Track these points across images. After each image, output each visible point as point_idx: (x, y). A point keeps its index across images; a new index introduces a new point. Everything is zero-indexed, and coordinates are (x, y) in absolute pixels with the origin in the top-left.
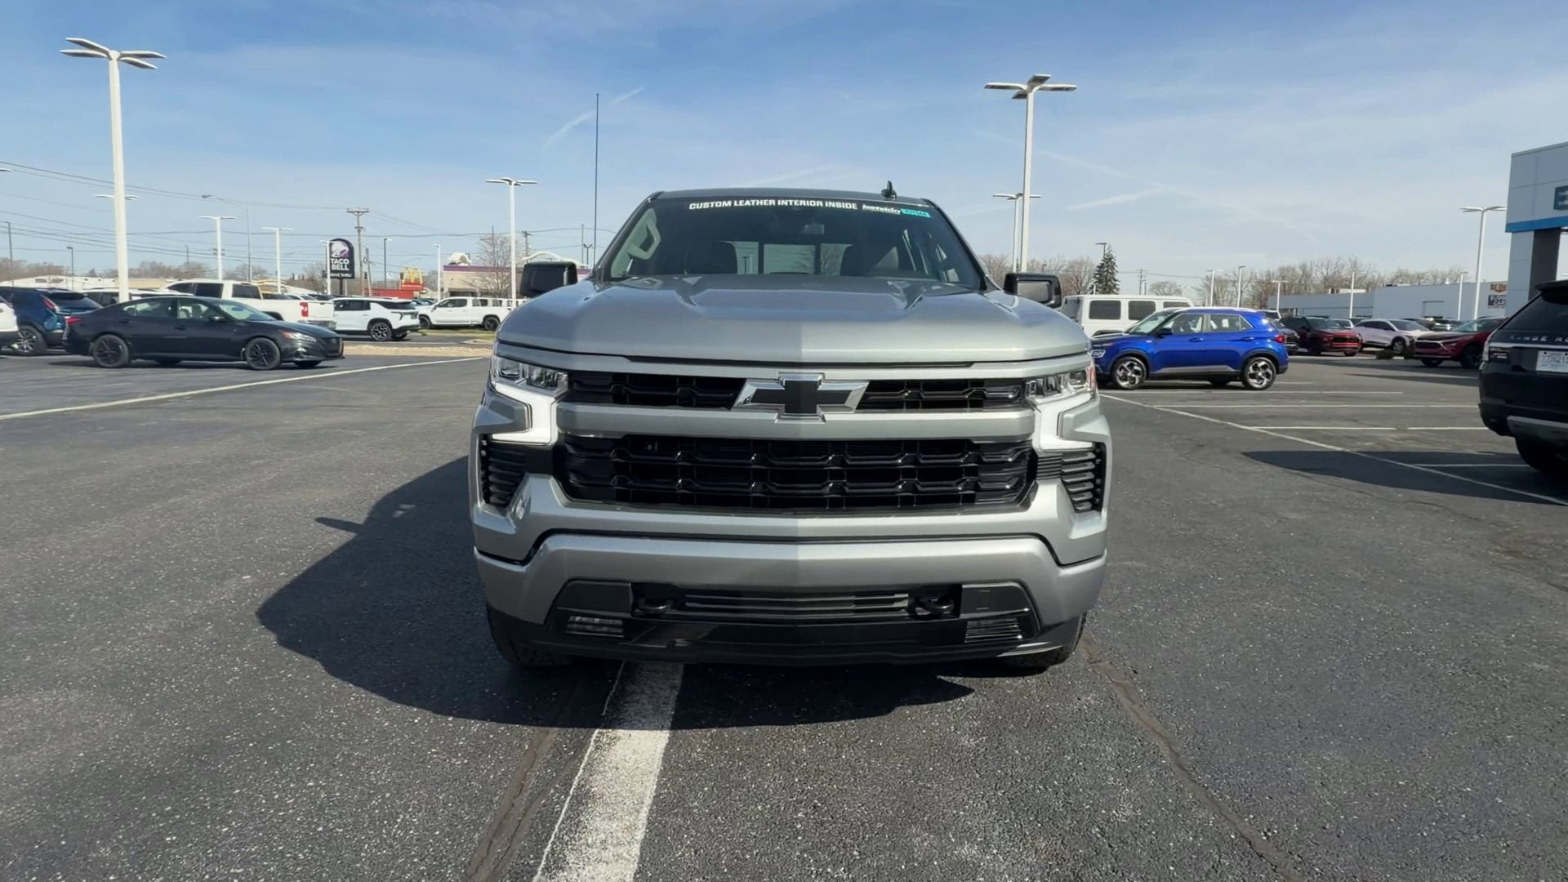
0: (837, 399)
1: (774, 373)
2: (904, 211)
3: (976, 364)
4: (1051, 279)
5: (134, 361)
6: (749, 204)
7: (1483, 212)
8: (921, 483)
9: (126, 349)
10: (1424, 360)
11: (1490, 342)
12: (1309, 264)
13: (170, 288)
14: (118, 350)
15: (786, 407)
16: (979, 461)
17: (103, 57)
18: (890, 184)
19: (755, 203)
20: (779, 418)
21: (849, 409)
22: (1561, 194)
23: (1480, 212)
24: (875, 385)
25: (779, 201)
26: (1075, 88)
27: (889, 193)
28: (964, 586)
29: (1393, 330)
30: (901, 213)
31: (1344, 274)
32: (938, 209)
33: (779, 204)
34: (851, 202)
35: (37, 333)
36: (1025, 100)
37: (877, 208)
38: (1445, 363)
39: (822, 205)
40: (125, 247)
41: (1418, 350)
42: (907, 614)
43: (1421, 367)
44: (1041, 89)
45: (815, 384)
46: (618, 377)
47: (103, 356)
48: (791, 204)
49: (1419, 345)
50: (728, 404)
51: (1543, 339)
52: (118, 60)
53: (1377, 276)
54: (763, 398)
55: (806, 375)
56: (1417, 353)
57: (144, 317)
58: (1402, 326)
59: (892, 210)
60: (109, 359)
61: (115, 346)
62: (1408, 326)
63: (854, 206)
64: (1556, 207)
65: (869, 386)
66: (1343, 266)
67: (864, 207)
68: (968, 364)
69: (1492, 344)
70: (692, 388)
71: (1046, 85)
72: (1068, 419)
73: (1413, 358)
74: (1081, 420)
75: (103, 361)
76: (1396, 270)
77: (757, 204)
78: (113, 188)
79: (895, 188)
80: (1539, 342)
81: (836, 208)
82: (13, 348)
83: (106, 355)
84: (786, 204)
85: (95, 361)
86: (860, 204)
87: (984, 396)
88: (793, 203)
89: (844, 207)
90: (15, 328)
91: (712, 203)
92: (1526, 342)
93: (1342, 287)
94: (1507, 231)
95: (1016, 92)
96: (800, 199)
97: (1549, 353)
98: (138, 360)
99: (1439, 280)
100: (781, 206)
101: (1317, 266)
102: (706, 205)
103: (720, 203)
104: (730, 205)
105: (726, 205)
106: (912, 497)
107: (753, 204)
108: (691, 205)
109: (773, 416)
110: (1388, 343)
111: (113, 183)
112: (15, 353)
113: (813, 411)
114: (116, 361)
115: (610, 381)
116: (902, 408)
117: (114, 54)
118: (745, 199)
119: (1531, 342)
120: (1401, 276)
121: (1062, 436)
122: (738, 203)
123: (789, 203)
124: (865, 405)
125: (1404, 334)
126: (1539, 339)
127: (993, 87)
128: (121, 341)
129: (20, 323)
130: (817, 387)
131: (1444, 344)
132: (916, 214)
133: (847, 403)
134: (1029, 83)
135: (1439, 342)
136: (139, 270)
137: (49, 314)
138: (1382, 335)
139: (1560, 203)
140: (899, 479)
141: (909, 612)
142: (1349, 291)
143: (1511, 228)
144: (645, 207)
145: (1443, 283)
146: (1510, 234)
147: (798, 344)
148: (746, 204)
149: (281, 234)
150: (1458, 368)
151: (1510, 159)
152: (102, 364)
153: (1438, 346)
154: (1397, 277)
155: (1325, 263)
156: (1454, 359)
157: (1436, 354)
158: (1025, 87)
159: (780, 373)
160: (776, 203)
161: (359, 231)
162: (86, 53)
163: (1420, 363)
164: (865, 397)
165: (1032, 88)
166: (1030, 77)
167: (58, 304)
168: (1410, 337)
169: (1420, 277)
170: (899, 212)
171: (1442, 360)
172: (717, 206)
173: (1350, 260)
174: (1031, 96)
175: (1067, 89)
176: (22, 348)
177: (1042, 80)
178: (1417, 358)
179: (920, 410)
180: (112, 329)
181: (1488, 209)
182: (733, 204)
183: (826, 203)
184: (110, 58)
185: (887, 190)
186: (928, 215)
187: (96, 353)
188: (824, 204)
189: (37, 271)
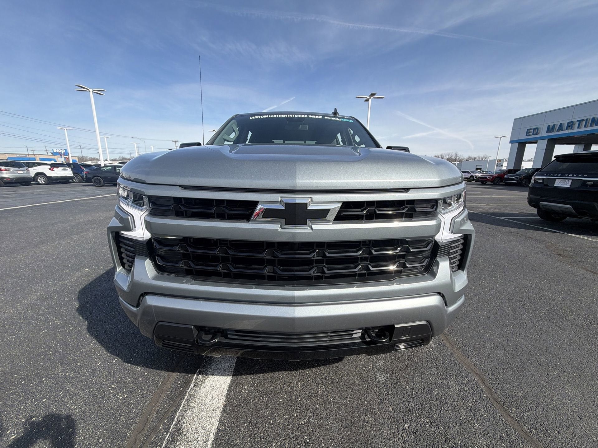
0: (321, 215)
1: (277, 197)
2: (342, 120)
3: (411, 190)
4: (406, 149)
5: (105, 185)
6: (276, 116)
7: (501, 138)
8: (371, 264)
9: (102, 181)
10: (481, 182)
11: (535, 176)
12: (443, 155)
13: (119, 163)
14: (100, 181)
15: (285, 220)
16: (408, 250)
17: (87, 91)
18: (336, 109)
19: (278, 116)
20: (281, 227)
21: (328, 222)
22: (528, 131)
23: (500, 138)
24: (346, 205)
25: (289, 115)
26: (383, 98)
27: (335, 113)
28: (396, 326)
29: (470, 173)
30: (341, 120)
31: (453, 157)
32: (356, 120)
33: (289, 116)
34: (320, 116)
35: (80, 176)
36: (368, 102)
37: (331, 118)
38: (487, 183)
39: (307, 116)
40: (101, 151)
41: (480, 179)
42: (361, 341)
43: (481, 184)
44: (373, 98)
45: (306, 205)
46: (177, 200)
47: (96, 183)
48: (294, 116)
49: (480, 178)
50: (247, 218)
51: (559, 175)
52: (92, 92)
53: (462, 158)
54: (270, 214)
55: (300, 199)
56: (480, 180)
57: (107, 171)
58: (473, 172)
59: (337, 119)
60: (98, 184)
61: (99, 180)
62: (475, 172)
63: (321, 117)
64: (527, 135)
65: (342, 206)
66: (453, 155)
67: (325, 117)
68: (406, 190)
69: (536, 177)
70: (224, 207)
71: (375, 96)
72: (457, 222)
73: (478, 182)
74: (463, 222)
75: (97, 185)
76: (468, 156)
77: (279, 116)
78: (96, 133)
79: (337, 111)
80: (557, 176)
81: (313, 118)
82: (73, 181)
83: (97, 183)
84: (292, 116)
85: (94, 184)
86: (323, 116)
87: (415, 211)
88: (295, 116)
89: (316, 117)
90: (72, 175)
91: (260, 117)
92: (552, 176)
93: (452, 161)
94: (510, 143)
95: (365, 99)
96: (297, 114)
97: (560, 180)
98: (107, 184)
99: (480, 159)
100: (289, 117)
101: (445, 155)
102: (257, 117)
103: (263, 116)
104: (267, 117)
105: (266, 117)
106: (365, 273)
107: (277, 116)
108: (251, 117)
109: (277, 227)
110: (469, 177)
111: (95, 132)
112: (74, 182)
113: (305, 224)
114: (100, 184)
115: (173, 202)
116: (363, 219)
117: (91, 90)
118: (274, 115)
119: (554, 176)
120: (469, 158)
121: (453, 232)
122: (271, 116)
123: (293, 116)
124: (340, 218)
125: (474, 174)
126: (557, 175)
127: (358, 97)
128: (101, 179)
129: (73, 173)
130: (307, 207)
131: (489, 177)
132: (347, 121)
133: (328, 218)
134: (370, 96)
135: (487, 177)
136: (119, 159)
137: (83, 171)
138: (467, 175)
139: (528, 134)
140: (358, 262)
141: (361, 340)
142: (455, 162)
143: (511, 142)
144: (232, 119)
145: (482, 160)
146: (511, 144)
147: (294, 177)
148: (274, 116)
149: (153, 148)
150: (492, 184)
151: (513, 120)
152: (96, 185)
153: (487, 178)
154: (468, 158)
155: (448, 154)
156: (491, 182)
157: (486, 180)
158: (368, 97)
159: (281, 197)
160: (287, 116)
161: (176, 147)
162: (82, 90)
163: (480, 183)
164: (339, 213)
165: (371, 97)
166: (370, 94)
167: (85, 168)
168: (475, 175)
169: (475, 158)
170: (340, 120)
171: (487, 182)
172: (262, 117)
173: (455, 153)
174: (370, 100)
175: (382, 98)
176: (76, 181)
177: (373, 95)
178: (480, 182)
179: (374, 220)
180: (98, 175)
181: (503, 137)
182: (269, 116)
183: (309, 116)
184: (90, 92)
185: (335, 112)
186: (352, 121)
187: (94, 182)
188: (308, 116)
189: (92, 159)
